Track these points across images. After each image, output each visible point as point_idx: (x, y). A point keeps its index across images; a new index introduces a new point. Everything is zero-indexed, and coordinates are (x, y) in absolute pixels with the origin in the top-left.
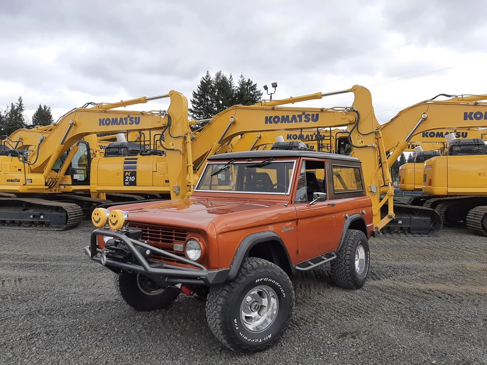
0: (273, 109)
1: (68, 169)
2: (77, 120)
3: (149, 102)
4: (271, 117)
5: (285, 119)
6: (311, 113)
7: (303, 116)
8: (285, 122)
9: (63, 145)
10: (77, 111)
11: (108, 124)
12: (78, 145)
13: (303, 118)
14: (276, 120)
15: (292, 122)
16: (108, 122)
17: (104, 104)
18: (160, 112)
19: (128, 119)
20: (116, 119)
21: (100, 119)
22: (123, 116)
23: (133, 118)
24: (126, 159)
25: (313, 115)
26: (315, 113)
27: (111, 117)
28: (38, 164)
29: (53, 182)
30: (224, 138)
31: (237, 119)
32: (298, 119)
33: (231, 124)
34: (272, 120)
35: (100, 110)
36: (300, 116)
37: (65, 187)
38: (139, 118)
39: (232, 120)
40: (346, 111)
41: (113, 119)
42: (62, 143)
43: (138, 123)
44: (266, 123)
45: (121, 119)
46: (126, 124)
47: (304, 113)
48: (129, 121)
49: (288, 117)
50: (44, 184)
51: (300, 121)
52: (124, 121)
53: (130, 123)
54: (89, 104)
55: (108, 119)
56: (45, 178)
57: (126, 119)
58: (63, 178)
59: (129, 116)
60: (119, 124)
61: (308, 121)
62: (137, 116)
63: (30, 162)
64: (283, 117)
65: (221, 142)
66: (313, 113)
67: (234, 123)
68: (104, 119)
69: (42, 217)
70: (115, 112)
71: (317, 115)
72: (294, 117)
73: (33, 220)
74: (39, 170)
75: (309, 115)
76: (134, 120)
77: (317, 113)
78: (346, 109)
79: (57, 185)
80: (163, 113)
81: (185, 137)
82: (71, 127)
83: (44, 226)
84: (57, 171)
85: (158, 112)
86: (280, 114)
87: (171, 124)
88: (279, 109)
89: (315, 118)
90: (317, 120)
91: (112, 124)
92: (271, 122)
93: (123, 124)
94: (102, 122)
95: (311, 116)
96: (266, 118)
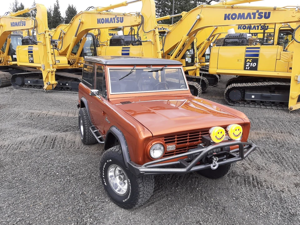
0: (232, 7)
1: (82, 53)
2: (83, 20)
4: (229, 15)
5: (241, 16)
7: (257, 14)
8: (241, 19)
9: (77, 38)
10: (82, 13)
11: (103, 23)
12: (86, 37)
13: (257, 16)
14: (233, 17)
15: (247, 18)
16: (103, 21)
17: (99, 8)
19: (116, 18)
20: (108, 19)
21: (98, 19)
22: (113, 17)
23: (118, 18)
24: (123, 48)
25: (266, 13)
26: (268, 11)
27: (104, 17)
28: (63, 49)
29: (73, 61)
30: (191, 32)
31: (202, 16)
32: (252, 16)
33: (197, 21)
34: (230, 17)
35: (97, 12)
36: (254, 14)
37: (80, 65)
38: (123, 18)
39: (198, 17)
40: (297, 9)
41: (106, 19)
42: (76, 36)
43: (122, 22)
44: (225, 19)
45: (111, 18)
46: (114, 22)
47: (258, 11)
48: (116, 21)
49: (244, 14)
50: (67, 63)
51: (254, 18)
52: (113, 20)
53: (117, 22)
54: (90, 7)
55: (103, 19)
56: (68, 59)
57: (114, 19)
58: (79, 59)
59: (116, 16)
60: (110, 23)
61: (261, 17)
62: (122, 17)
63: (58, 48)
64: (240, 14)
65: (189, 35)
66: (266, 11)
67: (200, 19)
68: (100, 19)
69: (67, 84)
70: (107, 14)
71: (269, 13)
72: (249, 15)
73: (62, 86)
74: (64, 54)
75: (262, 13)
76: (119, 19)
77: (269, 11)
78: (297, 7)
79: (76, 63)
80: (138, 14)
81: (154, 31)
82: (80, 25)
83: (69, 90)
84: (75, 54)
85: (135, 14)
86: (237, 12)
87: (144, 22)
88: (237, 8)
89: (267, 16)
90: (269, 17)
91: (105, 23)
92: (229, 19)
93: (112, 22)
94: (99, 21)
95: (264, 13)
96: (226, 15)
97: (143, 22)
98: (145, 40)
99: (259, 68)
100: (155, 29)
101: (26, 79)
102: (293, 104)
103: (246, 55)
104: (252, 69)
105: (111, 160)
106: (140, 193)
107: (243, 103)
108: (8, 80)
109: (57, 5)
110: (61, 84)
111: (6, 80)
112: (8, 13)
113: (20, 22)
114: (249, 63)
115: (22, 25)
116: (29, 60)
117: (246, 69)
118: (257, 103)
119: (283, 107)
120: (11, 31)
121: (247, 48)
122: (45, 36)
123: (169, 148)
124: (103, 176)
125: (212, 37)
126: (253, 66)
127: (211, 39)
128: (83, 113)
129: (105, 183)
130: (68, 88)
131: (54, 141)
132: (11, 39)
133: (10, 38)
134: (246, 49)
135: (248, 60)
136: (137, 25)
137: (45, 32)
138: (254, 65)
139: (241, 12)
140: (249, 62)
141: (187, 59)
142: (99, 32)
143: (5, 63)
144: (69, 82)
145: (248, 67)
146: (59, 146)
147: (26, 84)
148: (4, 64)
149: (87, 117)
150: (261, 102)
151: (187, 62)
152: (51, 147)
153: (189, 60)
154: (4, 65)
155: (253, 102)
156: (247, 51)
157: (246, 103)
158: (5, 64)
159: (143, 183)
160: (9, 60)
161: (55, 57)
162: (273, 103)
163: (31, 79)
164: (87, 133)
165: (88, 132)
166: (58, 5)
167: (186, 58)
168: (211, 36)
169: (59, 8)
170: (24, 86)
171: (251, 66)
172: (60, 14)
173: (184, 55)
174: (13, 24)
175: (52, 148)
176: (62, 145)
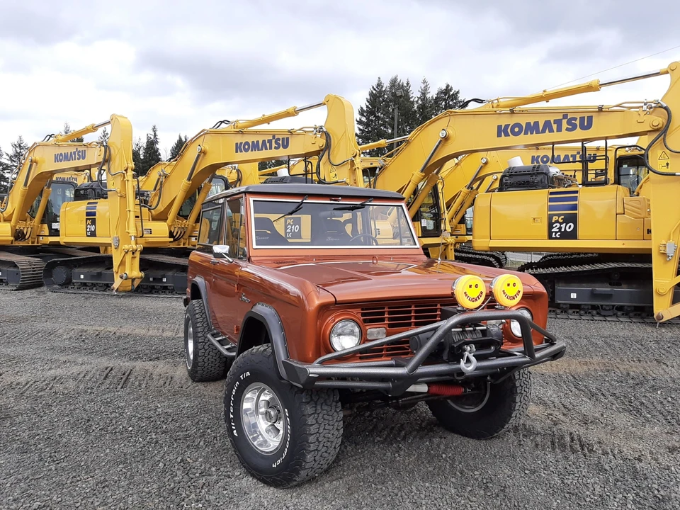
0: (512, 112)
2: (206, 147)
3: (300, 113)
4: (507, 126)
5: (532, 128)
6: (578, 116)
7: (564, 122)
8: (532, 133)
9: (191, 183)
10: (205, 134)
11: (246, 151)
12: (210, 181)
13: (565, 125)
14: (516, 130)
15: (544, 131)
16: (247, 147)
17: (240, 122)
18: (315, 128)
19: (274, 141)
20: (258, 142)
21: (237, 144)
22: (267, 138)
23: (279, 139)
26: (586, 115)
27: (250, 139)
28: (161, 208)
29: (181, 233)
30: (429, 165)
31: (450, 131)
32: (555, 127)
33: (441, 141)
34: (509, 130)
35: (235, 130)
36: (559, 122)
37: (196, 239)
38: (288, 139)
39: (442, 134)
40: (645, 107)
41: (253, 142)
42: (189, 179)
43: (285, 146)
44: (499, 135)
45: (264, 141)
46: (271, 148)
47: (565, 116)
48: (274, 145)
49: (536, 124)
50: (168, 235)
51: (559, 129)
52: (268, 145)
53: (276, 148)
54: (222, 122)
55: (247, 143)
56: (170, 227)
57: (270, 141)
58: (194, 228)
59: (274, 137)
60: (262, 149)
61: (574, 127)
62: (285, 137)
63: (151, 206)
64: (528, 124)
65: (426, 170)
66: (582, 115)
67: (446, 139)
68: (241, 143)
69: (165, 280)
70: (256, 133)
71: (590, 119)
72: (548, 124)
73: (153, 284)
74: (161, 217)
75: (575, 119)
76: (281, 142)
77: (590, 114)
78: (645, 104)
79: (186, 236)
80: (319, 130)
81: (352, 161)
82: (199, 156)
83: (167, 291)
84: (186, 217)
85: (313, 129)
86: (523, 121)
87: (330, 145)
88: (522, 112)
89: (587, 123)
90: (589, 126)
91: (252, 151)
92: (507, 135)
93: (266, 149)
94: (239, 148)
95: (578, 120)
96: (499, 127)
97: (328, 146)
98: (335, 180)
99: (580, 233)
100: (354, 157)
101: (76, 270)
102: (663, 307)
103: (551, 208)
104: (565, 236)
105: (248, 374)
106: (311, 439)
107: (554, 311)
108: (37, 274)
109: (152, 137)
110: (151, 279)
111: (33, 274)
112: (51, 136)
113: (74, 153)
114: (558, 225)
115: (79, 159)
116: (87, 231)
117: (554, 236)
118: (583, 309)
119: (642, 318)
120: (52, 173)
121: (551, 193)
122: (124, 177)
123: (372, 334)
124: (232, 416)
125: (478, 182)
126: (568, 230)
127: (475, 186)
128: (196, 308)
129: (235, 431)
130: (167, 287)
131: (128, 375)
132: (51, 189)
133: (49, 187)
134: (550, 196)
135: (555, 219)
136: (317, 153)
137: (126, 170)
138: (569, 228)
139: (532, 120)
140: (557, 222)
141: (424, 222)
142: (238, 175)
143: (33, 240)
144: (170, 273)
145: (556, 233)
146: (137, 383)
147: (74, 281)
148: (30, 242)
149: (204, 316)
150: (594, 307)
151: (424, 229)
152: (120, 386)
153: (428, 224)
154: (30, 244)
155: (576, 307)
156: (551, 200)
157: (558, 311)
158: (33, 243)
159: (316, 415)
160: (42, 233)
161: (142, 222)
162: (620, 308)
163: (86, 270)
164: (200, 351)
165: (204, 348)
166: (155, 135)
167: (423, 220)
168: (475, 180)
169: (157, 142)
170: (70, 287)
171: (563, 230)
172: (160, 154)
173: (417, 212)
174: (58, 158)
175: (122, 388)
176: (145, 382)
